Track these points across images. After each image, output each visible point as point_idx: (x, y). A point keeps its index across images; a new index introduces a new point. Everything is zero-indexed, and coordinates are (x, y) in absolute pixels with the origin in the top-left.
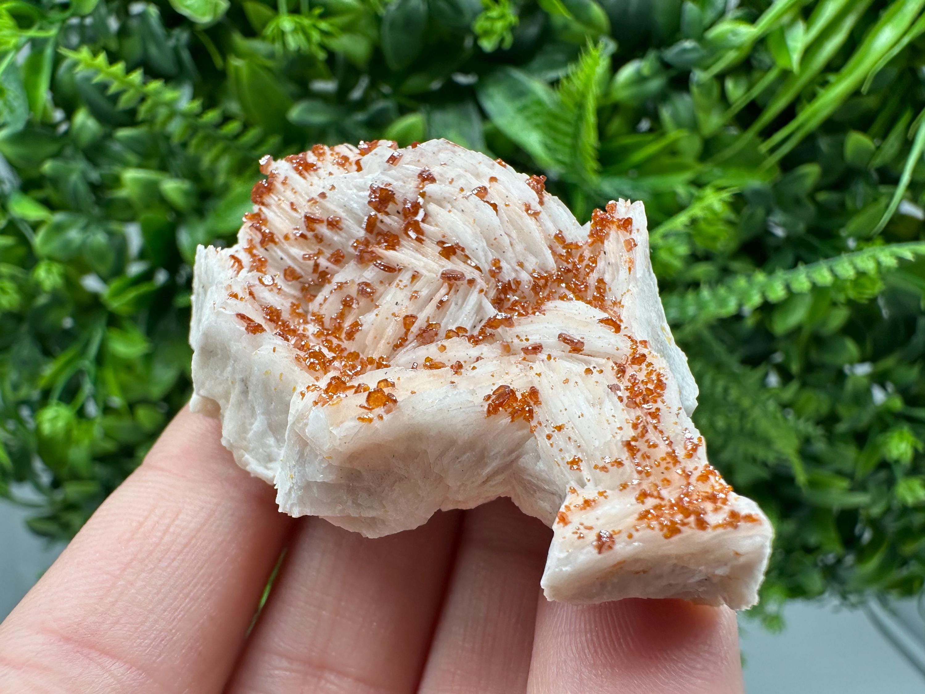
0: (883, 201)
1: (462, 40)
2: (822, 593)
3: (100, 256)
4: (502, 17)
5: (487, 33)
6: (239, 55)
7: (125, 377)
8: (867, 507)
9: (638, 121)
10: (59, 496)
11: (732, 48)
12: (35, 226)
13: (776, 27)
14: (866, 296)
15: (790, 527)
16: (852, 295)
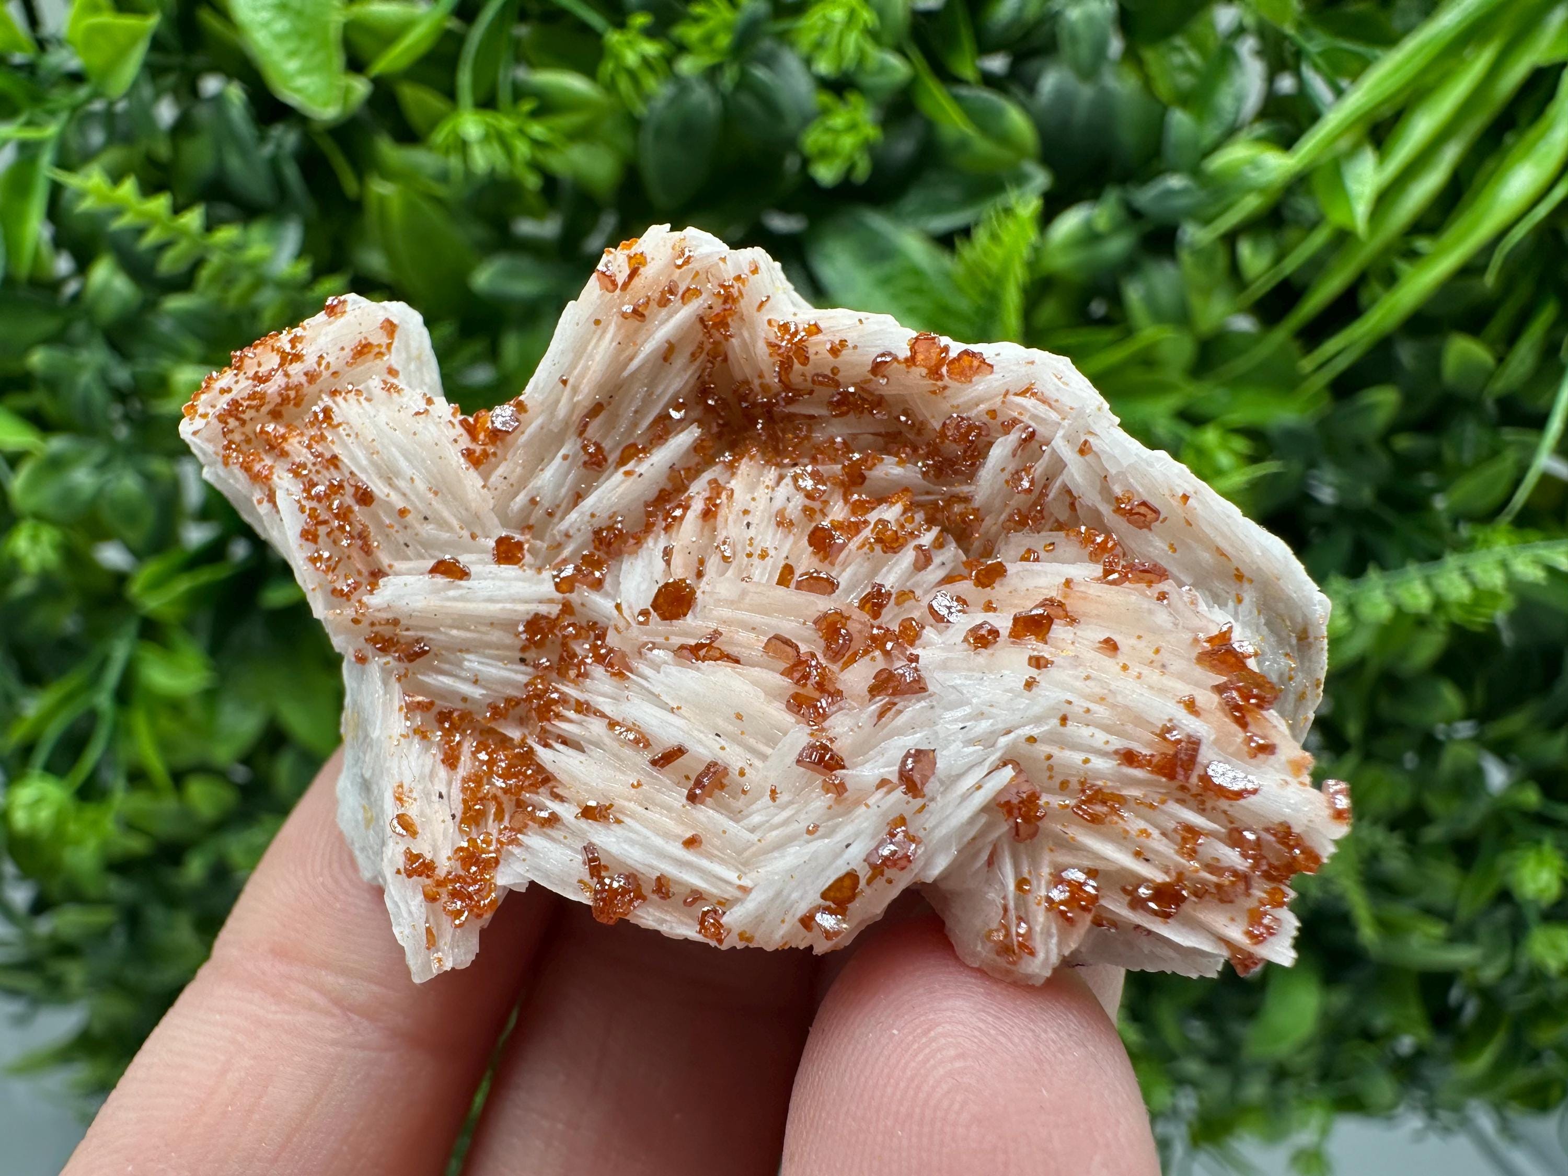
0: (1510, 458)
1: (780, 160)
2: (1392, 1106)
3: (130, 515)
4: (852, 127)
5: (825, 154)
6: (387, 175)
7: (166, 724)
8: (1474, 968)
9: (1086, 302)
10: (44, 926)
11: (1250, 190)
12: (14, 460)
13: (1326, 158)
14: (1480, 620)
15: (1340, 999)
16: (1457, 615)
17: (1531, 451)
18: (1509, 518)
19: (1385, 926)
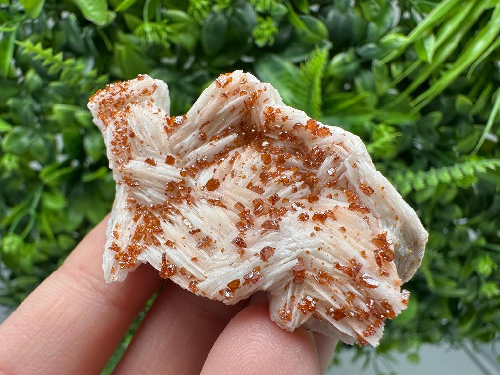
0: (477, 134)
1: (246, 39)
2: (440, 341)
3: (40, 151)
4: (269, 28)
5: (260, 37)
6: (121, 43)
7: (52, 219)
8: (465, 297)
9: (343, 84)
10: (15, 283)
11: (395, 48)
12: (3, 134)
13: (419, 39)
14: (467, 185)
15: (423, 306)
16: (459, 184)
17: (482, 132)
18: (475, 153)
19: (437, 283)
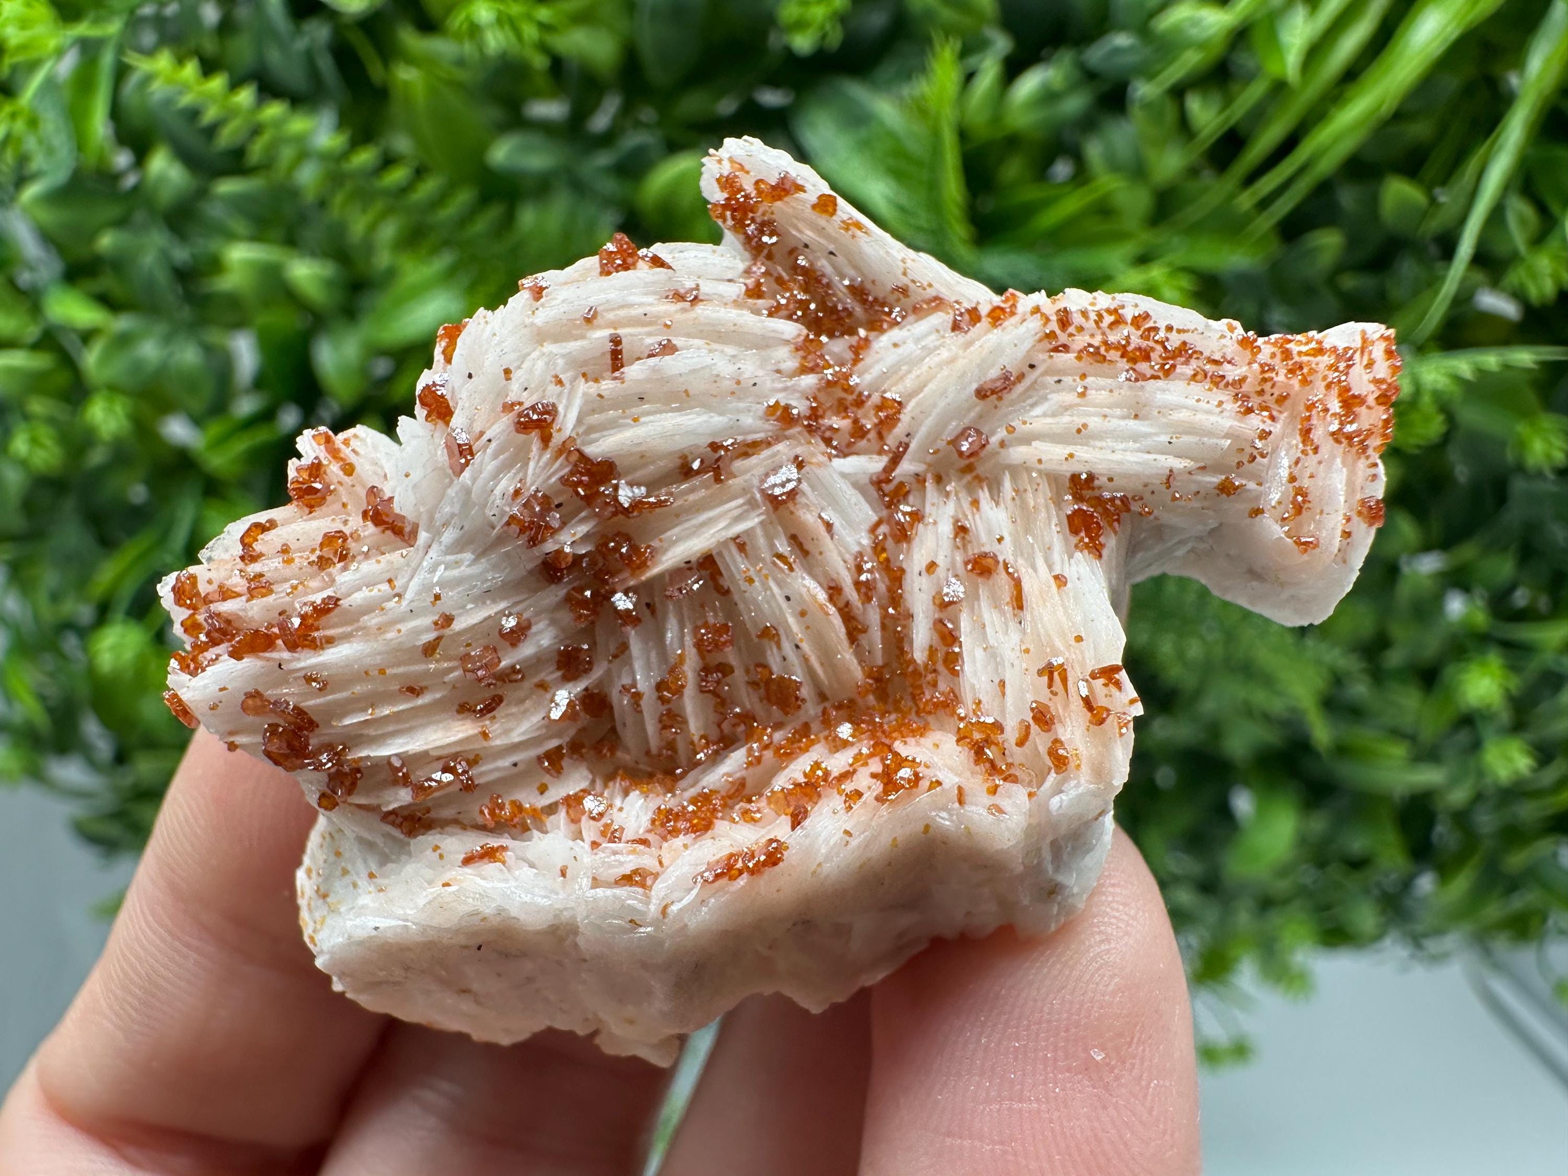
1: (765, 38)
3: (191, 384)
5: (800, 25)
6: (411, 61)
9: (1048, 161)
10: (128, 776)
11: (1191, 46)
12: (87, 336)
13: (1259, 15)
14: (1418, 441)
